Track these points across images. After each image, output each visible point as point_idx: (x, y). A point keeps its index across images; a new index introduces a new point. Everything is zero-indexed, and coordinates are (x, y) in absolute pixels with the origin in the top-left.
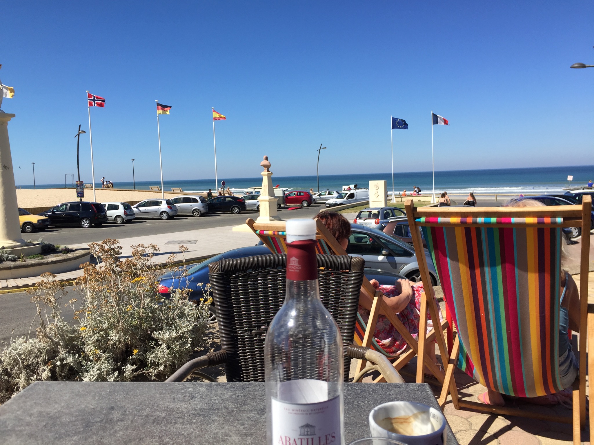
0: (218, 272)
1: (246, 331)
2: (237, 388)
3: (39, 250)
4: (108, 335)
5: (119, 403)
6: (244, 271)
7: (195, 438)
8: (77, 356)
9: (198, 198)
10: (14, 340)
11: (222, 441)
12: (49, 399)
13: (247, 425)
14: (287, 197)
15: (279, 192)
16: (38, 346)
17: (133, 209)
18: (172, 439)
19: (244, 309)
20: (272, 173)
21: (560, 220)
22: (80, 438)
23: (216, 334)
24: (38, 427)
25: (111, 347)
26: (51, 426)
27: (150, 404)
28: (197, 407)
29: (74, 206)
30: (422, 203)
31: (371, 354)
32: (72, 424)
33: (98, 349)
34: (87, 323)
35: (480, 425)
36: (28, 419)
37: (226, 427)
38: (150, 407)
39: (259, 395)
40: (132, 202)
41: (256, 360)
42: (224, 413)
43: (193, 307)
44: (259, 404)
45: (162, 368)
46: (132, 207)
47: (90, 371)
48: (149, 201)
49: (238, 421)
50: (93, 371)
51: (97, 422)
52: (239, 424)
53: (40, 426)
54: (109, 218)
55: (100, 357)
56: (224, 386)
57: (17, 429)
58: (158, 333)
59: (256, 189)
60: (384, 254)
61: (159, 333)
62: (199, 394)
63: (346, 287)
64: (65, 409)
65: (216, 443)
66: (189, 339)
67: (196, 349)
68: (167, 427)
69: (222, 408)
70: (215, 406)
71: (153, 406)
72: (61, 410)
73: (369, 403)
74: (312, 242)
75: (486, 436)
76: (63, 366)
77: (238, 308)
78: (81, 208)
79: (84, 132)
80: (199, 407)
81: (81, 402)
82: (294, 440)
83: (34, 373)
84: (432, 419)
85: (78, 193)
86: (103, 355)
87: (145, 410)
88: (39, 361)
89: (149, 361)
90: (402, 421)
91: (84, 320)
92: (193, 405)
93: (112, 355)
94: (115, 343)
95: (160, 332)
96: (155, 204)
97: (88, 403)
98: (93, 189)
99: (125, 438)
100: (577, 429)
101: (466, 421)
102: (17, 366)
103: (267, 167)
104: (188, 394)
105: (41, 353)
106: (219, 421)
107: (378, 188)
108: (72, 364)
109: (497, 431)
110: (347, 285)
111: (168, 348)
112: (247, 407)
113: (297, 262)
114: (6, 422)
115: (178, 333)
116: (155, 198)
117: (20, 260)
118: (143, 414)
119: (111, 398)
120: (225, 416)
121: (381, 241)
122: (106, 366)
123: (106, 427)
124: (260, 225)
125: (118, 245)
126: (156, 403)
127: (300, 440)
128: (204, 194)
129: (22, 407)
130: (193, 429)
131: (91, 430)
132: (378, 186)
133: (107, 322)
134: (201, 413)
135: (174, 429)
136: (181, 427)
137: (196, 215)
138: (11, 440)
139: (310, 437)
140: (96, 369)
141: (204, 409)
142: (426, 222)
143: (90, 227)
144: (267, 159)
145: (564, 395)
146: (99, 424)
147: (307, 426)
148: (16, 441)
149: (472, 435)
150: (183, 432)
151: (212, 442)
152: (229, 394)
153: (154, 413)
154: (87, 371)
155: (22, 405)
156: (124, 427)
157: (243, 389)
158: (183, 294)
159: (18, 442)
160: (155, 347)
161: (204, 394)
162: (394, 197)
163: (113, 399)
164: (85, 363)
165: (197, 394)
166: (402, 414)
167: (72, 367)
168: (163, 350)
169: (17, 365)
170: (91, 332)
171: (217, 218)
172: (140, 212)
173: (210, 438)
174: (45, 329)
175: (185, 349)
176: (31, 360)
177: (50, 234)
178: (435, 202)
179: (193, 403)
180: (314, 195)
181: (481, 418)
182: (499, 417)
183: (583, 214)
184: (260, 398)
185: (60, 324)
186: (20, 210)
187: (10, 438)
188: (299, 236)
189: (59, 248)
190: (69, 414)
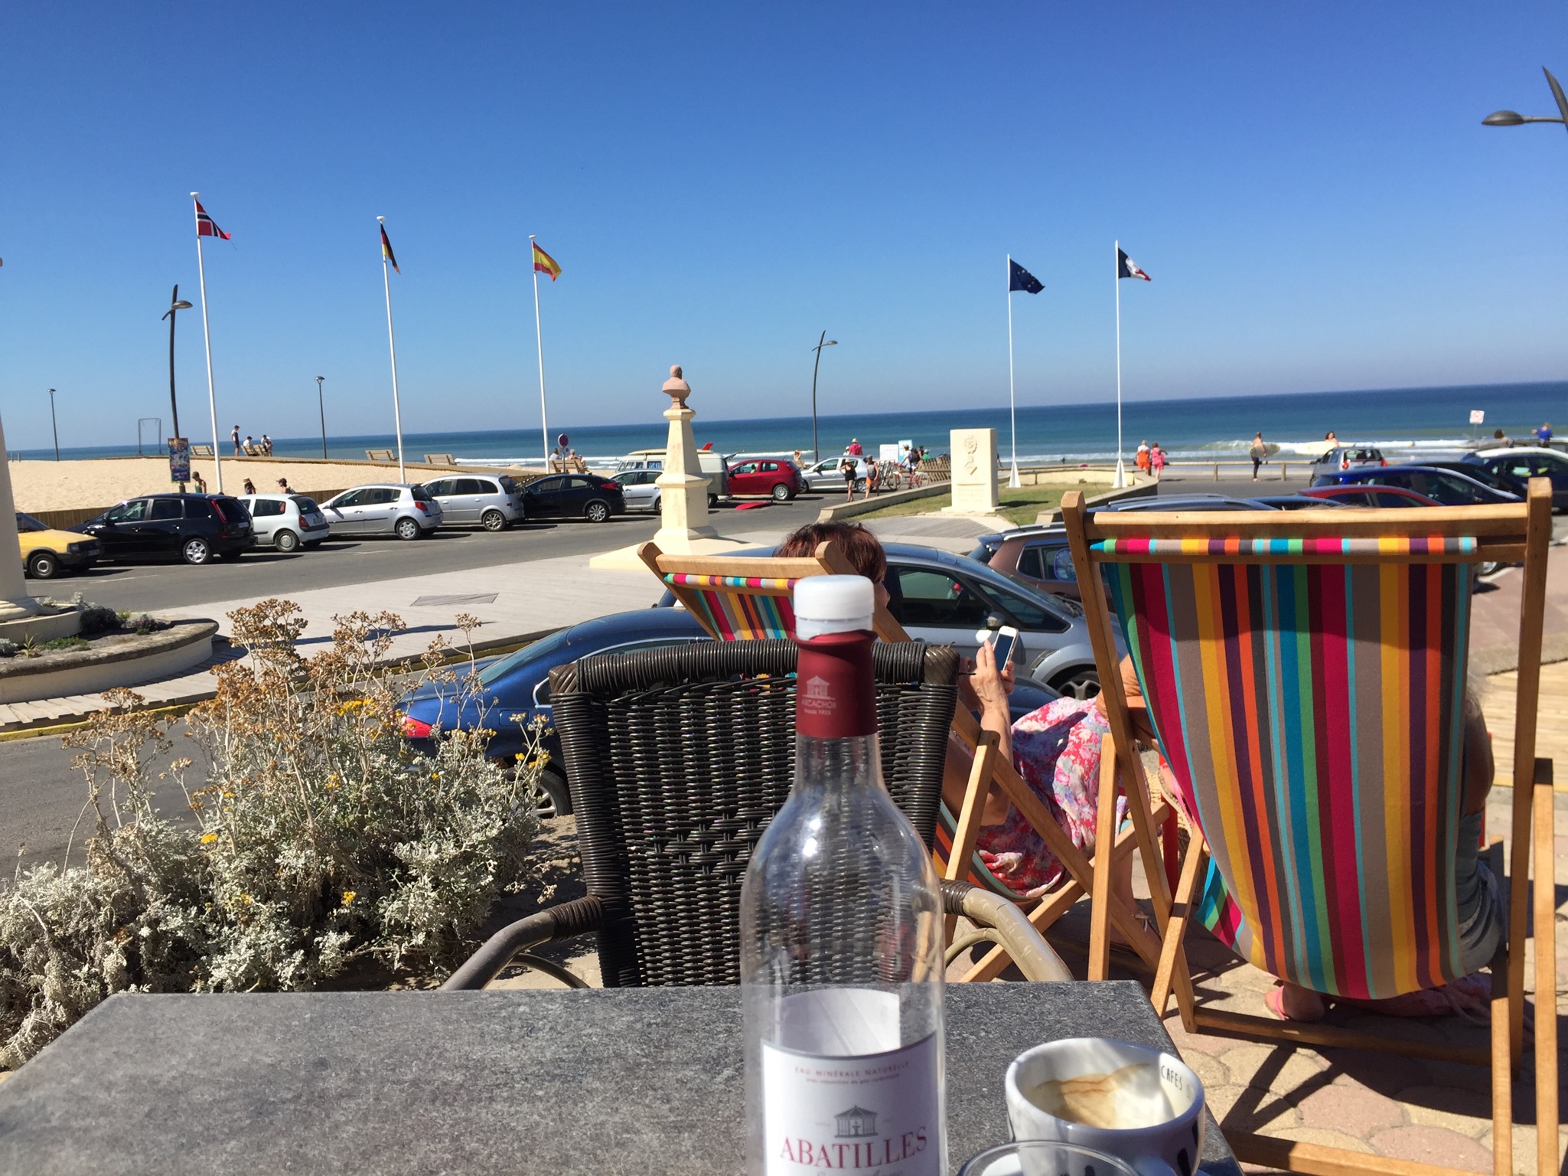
0: (576, 692)
1: (651, 844)
2: (643, 1003)
3: (75, 626)
4: (277, 853)
5: (338, 1049)
6: (643, 688)
7: (546, 1138)
8: (194, 910)
9: (497, 479)
10: (26, 873)
11: (617, 1144)
12: (153, 1042)
13: (678, 1100)
14: (732, 474)
15: (711, 462)
16: (89, 885)
17: (322, 511)
18: (487, 1142)
19: (643, 786)
20: (693, 412)
21: (1467, 543)
22: (246, 1145)
23: (558, 845)
24: (130, 1117)
25: (286, 885)
26: (164, 1114)
27: (420, 1049)
28: (545, 1057)
29: (165, 505)
30: (1089, 487)
31: (976, 899)
32: (219, 1108)
33: (249, 894)
34: (221, 824)
35: (1250, 1074)
36: (102, 1096)
37: (624, 1109)
38: (420, 1059)
39: (702, 1022)
40: (321, 492)
41: (676, 921)
42: (617, 1071)
43: (498, 778)
44: (704, 1044)
45: (420, 939)
46: (321, 507)
47: (229, 952)
48: (364, 490)
49: (655, 1090)
50: (238, 951)
51: (284, 1102)
52: (658, 1099)
53: (135, 1115)
54: (259, 536)
55: (254, 914)
56: (610, 997)
57: (74, 1124)
58: (407, 847)
59: (650, 454)
60: (991, 625)
61: (412, 847)
62: (546, 1021)
63: (911, 727)
64: (199, 1068)
65: (602, 1150)
66: (491, 861)
67: (508, 888)
68: (471, 1110)
69: (609, 1057)
70: (591, 1053)
71: (428, 1054)
72: (188, 1072)
73: (991, 1036)
74: (863, 638)
75: (1267, 1100)
76: (157, 938)
77: (629, 786)
78: (184, 510)
79: (187, 304)
80: (548, 1055)
81: (238, 1048)
82: (823, 1149)
83: (82, 959)
84: (1164, 1082)
85: (174, 471)
86: (264, 907)
87: (410, 1067)
88: (94, 926)
89: (386, 920)
90: (1088, 1087)
91: (212, 815)
92: (532, 1050)
93: (288, 907)
94: (295, 876)
95: (414, 843)
96: (381, 499)
97: (258, 1051)
98: (214, 459)
99: (363, 1144)
100: (1503, 1079)
101: (1214, 1063)
102: (37, 941)
103: (681, 396)
104: (517, 1022)
105: (99, 905)
106: (605, 1091)
107: (973, 449)
108: (180, 934)
109: (1296, 1087)
110: (913, 721)
111: (436, 884)
112: (673, 1052)
113: (826, 689)
114: (44, 1107)
115: (460, 847)
116: (381, 482)
117: (24, 654)
118: (406, 1078)
119: (316, 1036)
120: (618, 1079)
121: (986, 593)
122: (272, 937)
123: (310, 1114)
124: (676, 560)
125: (296, 615)
126: (437, 1048)
127: (837, 1149)
128: (512, 471)
129: (82, 1066)
130: (540, 1115)
131: (271, 1123)
132: (974, 443)
133: (273, 821)
134: (556, 1072)
135: (489, 1116)
136: (505, 1109)
137: (491, 526)
138: (63, 1154)
139: (862, 1142)
140: (245, 946)
141: (564, 1061)
142: (1119, 551)
143: (210, 560)
144: (679, 374)
145: (1465, 992)
146: (292, 1107)
147: (856, 1112)
148: (78, 1157)
149: (1231, 1097)
150: (512, 1124)
151: (590, 1148)
152: (624, 1019)
153: (432, 1073)
154: (222, 952)
155: (82, 1058)
156: (356, 1113)
157: (661, 1004)
158: (471, 744)
159: (83, 1158)
160: (399, 883)
161: (560, 1021)
162: (1016, 472)
163: (322, 1037)
164: (214, 930)
165: (542, 1019)
166: (1088, 1070)
167: (181, 939)
168: (423, 891)
169: (35, 938)
170: (232, 846)
171: (549, 533)
172: (343, 521)
173: (584, 1137)
174: (109, 840)
175: (480, 887)
176: (73, 924)
177: (101, 580)
178: (1125, 485)
179: (533, 1046)
180: (805, 469)
181: (1253, 1056)
182: (1299, 1050)
183: (1528, 528)
184: (707, 1028)
185: (149, 826)
186: (21, 517)
187: (60, 1151)
188: (831, 621)
189: (129, 620)
190: (210, 1080)
